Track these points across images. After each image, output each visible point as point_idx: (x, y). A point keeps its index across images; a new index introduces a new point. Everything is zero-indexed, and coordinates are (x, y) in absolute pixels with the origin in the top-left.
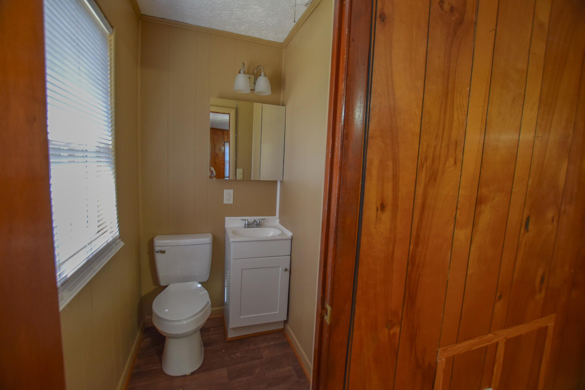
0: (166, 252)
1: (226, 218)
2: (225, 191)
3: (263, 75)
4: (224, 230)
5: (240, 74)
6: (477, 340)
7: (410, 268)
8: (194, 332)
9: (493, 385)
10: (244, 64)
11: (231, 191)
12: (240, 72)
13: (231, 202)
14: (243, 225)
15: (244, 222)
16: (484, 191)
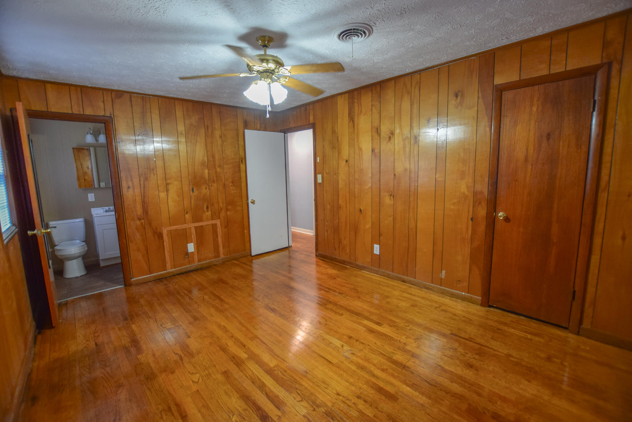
0: (57, 227)
1: (92, 209)
2: (89, 194)
3: (102, 133)
4: (92, 215)
5: (88, 135)
6: (179, 226)
7: (143, 203)
8: (79, 257)
9: (193, 242)
10: (90, 128)
11: (93, 194)
12: (88, 134)
13: (94, 200)
14: (103, 212)
15: (103, 210)
16: (169, 181)
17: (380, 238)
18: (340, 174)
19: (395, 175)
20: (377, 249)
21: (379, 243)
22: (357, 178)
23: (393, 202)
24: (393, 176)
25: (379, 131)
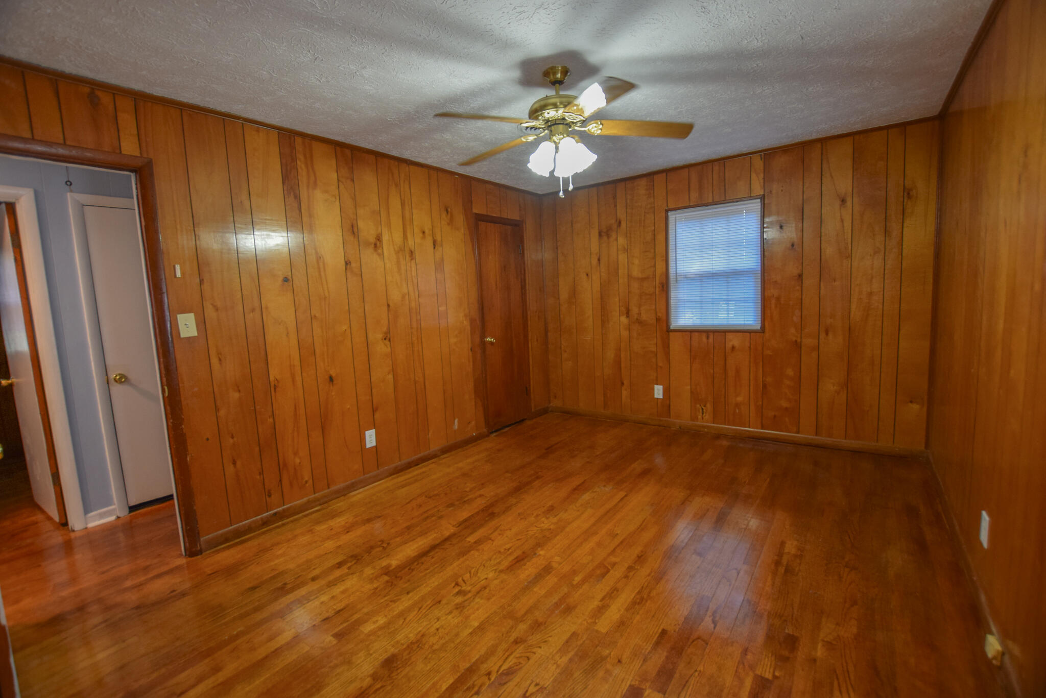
17: (375, 416)
18: (267, 308)
19: (388, 306)
20: (371, 439)
21: (374, 426)
22: (317, 315)
23: (389, 349)
24: (385, 308)
25: (355, 230)
